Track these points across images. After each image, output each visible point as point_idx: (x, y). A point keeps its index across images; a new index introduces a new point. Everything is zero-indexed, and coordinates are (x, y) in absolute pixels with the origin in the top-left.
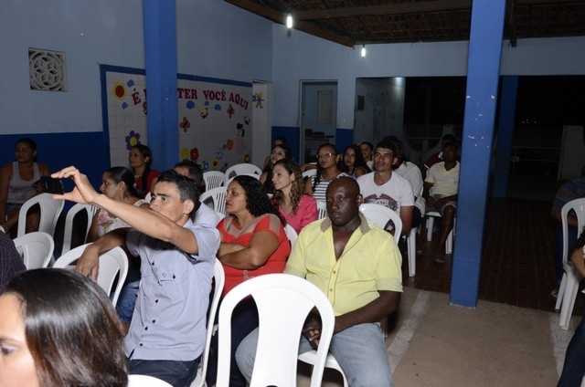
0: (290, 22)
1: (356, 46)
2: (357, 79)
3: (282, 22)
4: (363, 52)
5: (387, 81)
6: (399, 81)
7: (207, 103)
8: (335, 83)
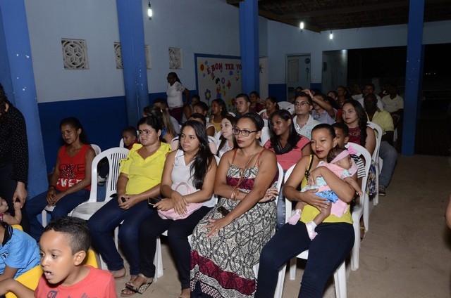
0: (302, 25)
1: (322, 32)
2: (323, 52)
3: (297, 25)
4: (331, 37)
5: (338, 52)
6: (344, 51)
7: (238, 72)
8: (310, 55)
